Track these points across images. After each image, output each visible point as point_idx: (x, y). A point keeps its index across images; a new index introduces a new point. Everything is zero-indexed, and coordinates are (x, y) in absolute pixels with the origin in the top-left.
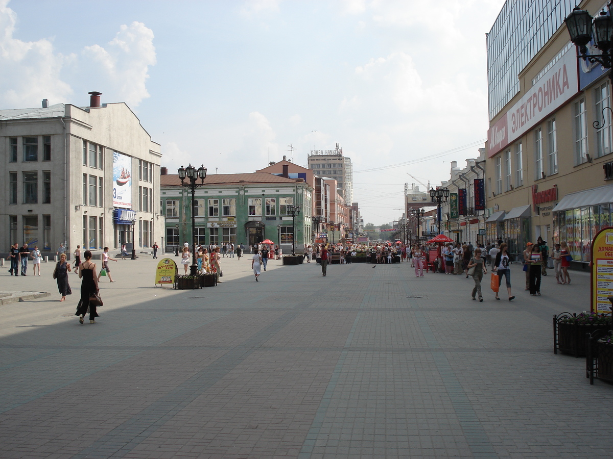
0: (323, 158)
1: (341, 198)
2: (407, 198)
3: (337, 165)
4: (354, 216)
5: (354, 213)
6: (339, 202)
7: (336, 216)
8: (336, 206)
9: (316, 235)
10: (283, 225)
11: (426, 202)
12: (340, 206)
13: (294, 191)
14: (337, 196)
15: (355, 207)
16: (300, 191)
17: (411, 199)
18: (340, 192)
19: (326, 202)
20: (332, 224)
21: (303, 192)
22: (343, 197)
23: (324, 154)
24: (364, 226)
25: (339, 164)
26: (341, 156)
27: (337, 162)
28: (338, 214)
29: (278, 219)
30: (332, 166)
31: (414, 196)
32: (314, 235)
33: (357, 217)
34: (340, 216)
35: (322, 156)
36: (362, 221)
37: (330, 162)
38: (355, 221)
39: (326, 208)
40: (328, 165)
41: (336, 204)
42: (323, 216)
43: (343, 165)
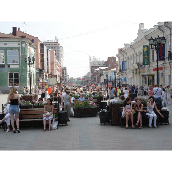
0: (49, 44)
1: (58, 62)
2: (91, 63)
3: (56, 47)
4: (64, 73)
5: (64, 71)
6: (57, 63)
7: (55, 71)
8: (55, 65)
9: (41, 81)
10: (10, 71)
11: (100, 65)
12: (57, 65)
13: (19, 44)
14: (56, 60)
15: (65, 69)
16: (24, 45)
17: (93, 64)
18: (57, 59)
19: (48, 60)
20: (52, 74)
21: (26, 46)
22: (59, 61)
23: (50, 41)
24: (69, 78)
25: (57, 47)
26: (58, 43)
27: (56, 46)
28: (56, 70)
29: (6, 66)
30: (54, 48)
31: (94, 63)
32: (39, 81)
33: (66, 73)
34: (57, 71)
35: (49, 43)
36: (68, 76)
37: (52, 46)
38: (65, 75)
39: (48, 64)
40: (52, 47)
41: (55, 64)
42: (46, 69)
43: (59, 47)
